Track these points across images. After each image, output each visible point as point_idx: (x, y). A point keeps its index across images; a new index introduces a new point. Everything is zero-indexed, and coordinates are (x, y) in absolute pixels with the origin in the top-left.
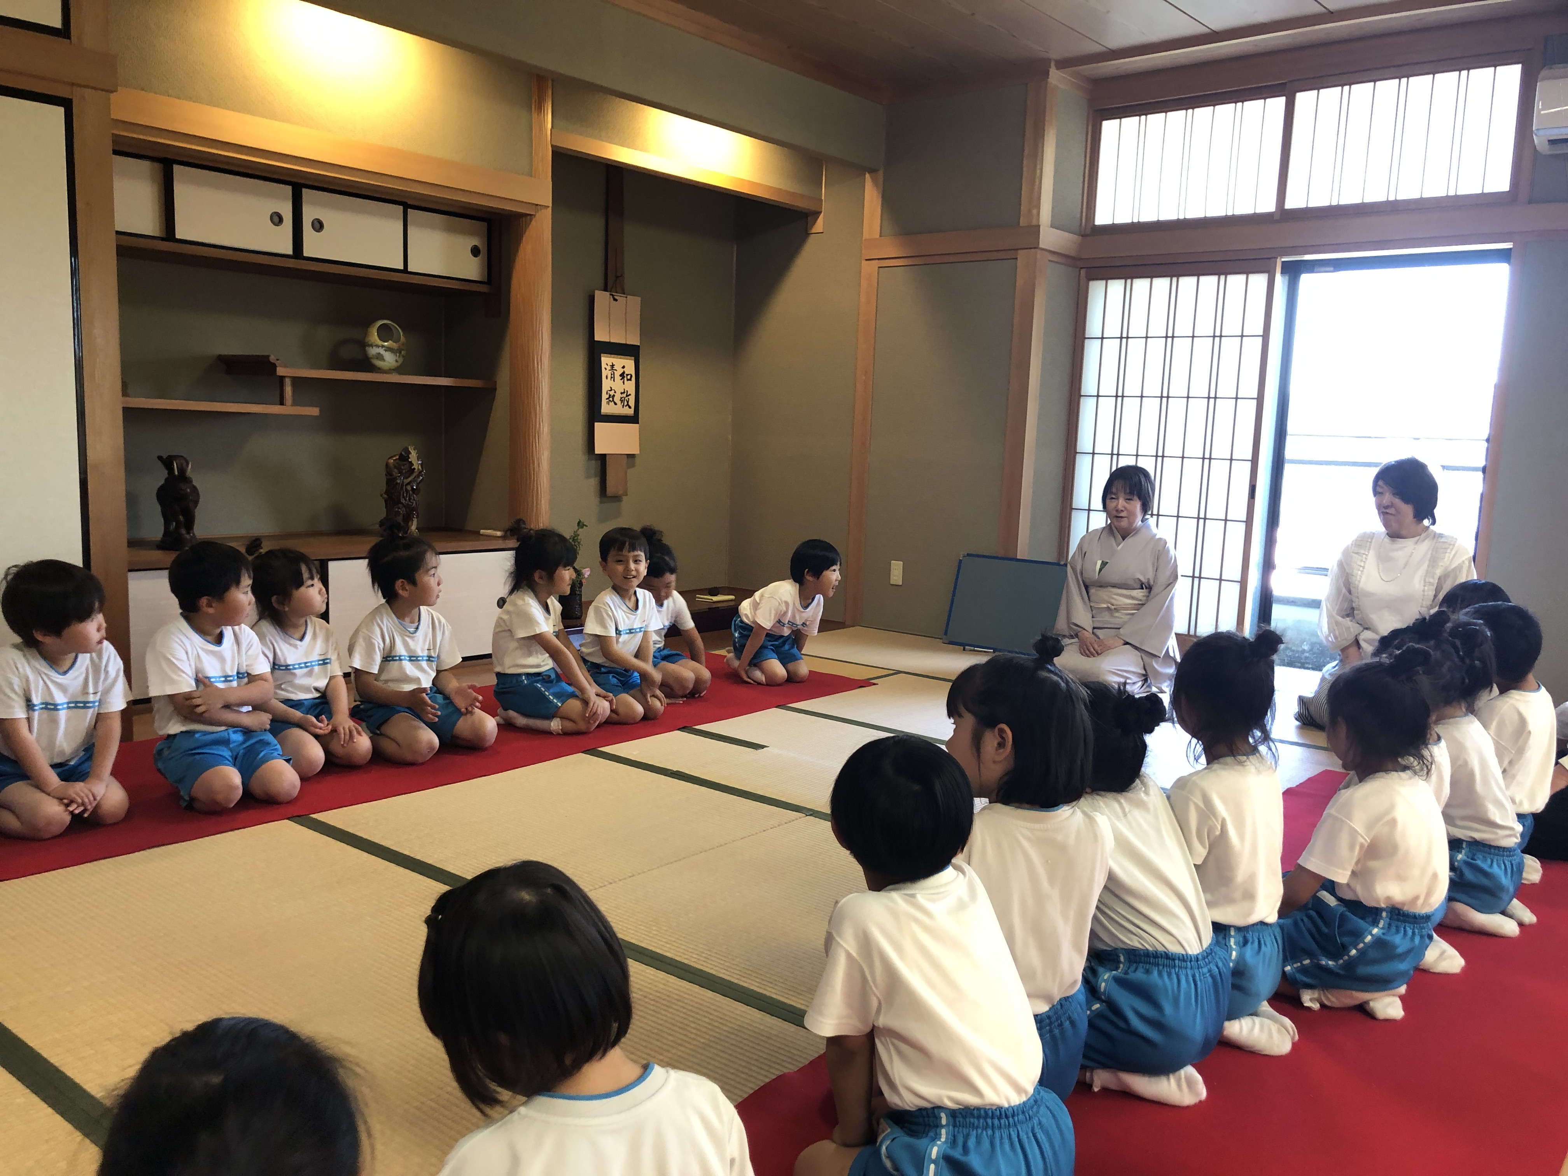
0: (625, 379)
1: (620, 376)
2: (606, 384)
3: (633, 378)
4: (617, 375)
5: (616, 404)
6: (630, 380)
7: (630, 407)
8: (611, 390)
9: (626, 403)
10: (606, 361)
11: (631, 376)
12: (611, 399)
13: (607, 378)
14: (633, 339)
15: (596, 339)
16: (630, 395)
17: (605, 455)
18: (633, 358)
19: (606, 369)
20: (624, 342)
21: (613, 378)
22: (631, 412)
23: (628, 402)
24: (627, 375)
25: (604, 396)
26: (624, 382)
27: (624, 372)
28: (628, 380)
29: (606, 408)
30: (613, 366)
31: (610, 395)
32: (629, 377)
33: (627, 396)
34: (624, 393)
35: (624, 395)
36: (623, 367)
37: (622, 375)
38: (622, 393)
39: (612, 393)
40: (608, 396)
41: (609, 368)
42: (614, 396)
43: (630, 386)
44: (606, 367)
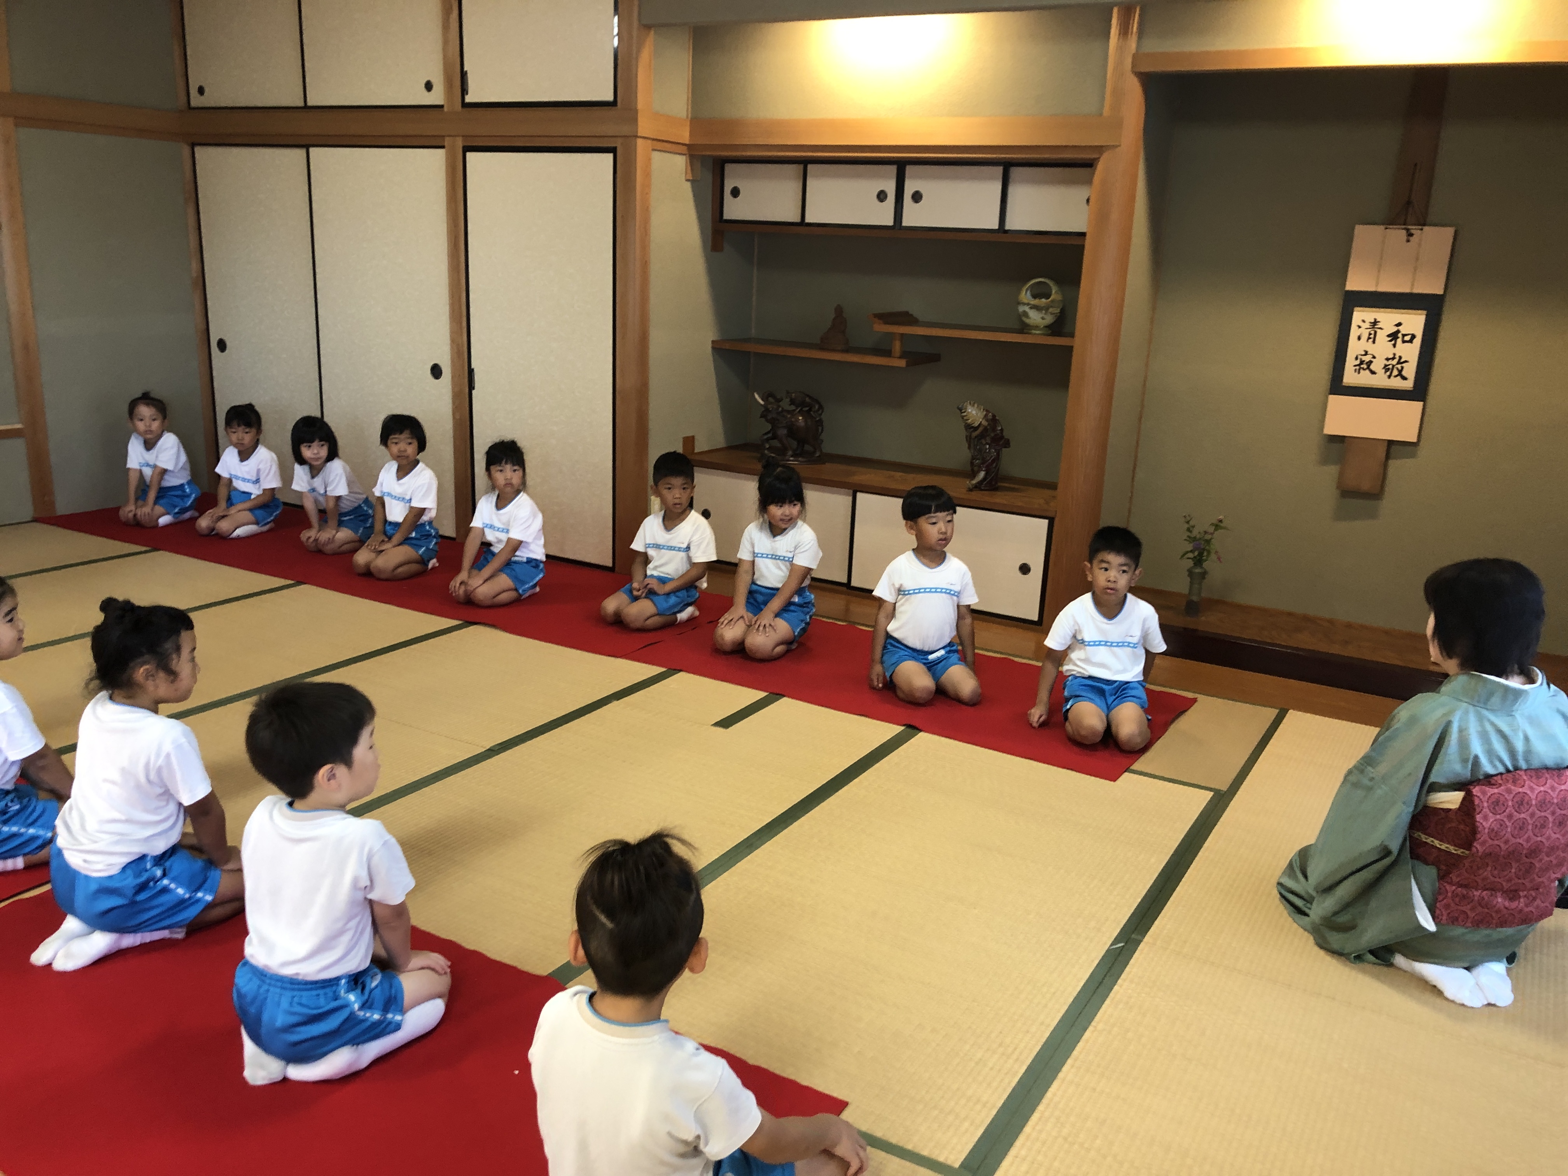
0: (1399, 341)
1: (1388, 336)
2: (1355, 348)
3: (1418, 341)
4: (1382, 336)
5: (1373, 373)
6: (1411, 341)
7: (1404, 378)
8: (1366, 353)
9: (1395, 372)
10: (1361, 316)
11: (1413, 337)
12: (1365, 366)
13: (1359, 338)
14: (1433, 286)
15: (1350, 286)
16: (1406, 362)
17: (1344, 437)
18: (1425, 312)
19: (1360, 327)
20: (1407, 290)
21: (1373, 338)
22: (1409, 385)
23: (1400, 371)
24: (1404, 335)
25: (1350, 362)
26: (1394, 345)
27: (1398, 332)
28: (1404, 342)
29: (1350, 377)
30: (1375, 323)
31: (1362, 362)
32: (1407, 338)
33: (1399, 363)
34: (1393, 358)
35: (1395, 362)
36: (1399, 324)
37: (1394, 336)
38: (1387, 359)
39: (1367, 358)
40: (1358, 362)
41: (1367, 325)
42: (1371, 362)
43: (1411, 353)
44: (1361, 324)
